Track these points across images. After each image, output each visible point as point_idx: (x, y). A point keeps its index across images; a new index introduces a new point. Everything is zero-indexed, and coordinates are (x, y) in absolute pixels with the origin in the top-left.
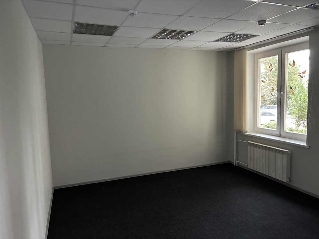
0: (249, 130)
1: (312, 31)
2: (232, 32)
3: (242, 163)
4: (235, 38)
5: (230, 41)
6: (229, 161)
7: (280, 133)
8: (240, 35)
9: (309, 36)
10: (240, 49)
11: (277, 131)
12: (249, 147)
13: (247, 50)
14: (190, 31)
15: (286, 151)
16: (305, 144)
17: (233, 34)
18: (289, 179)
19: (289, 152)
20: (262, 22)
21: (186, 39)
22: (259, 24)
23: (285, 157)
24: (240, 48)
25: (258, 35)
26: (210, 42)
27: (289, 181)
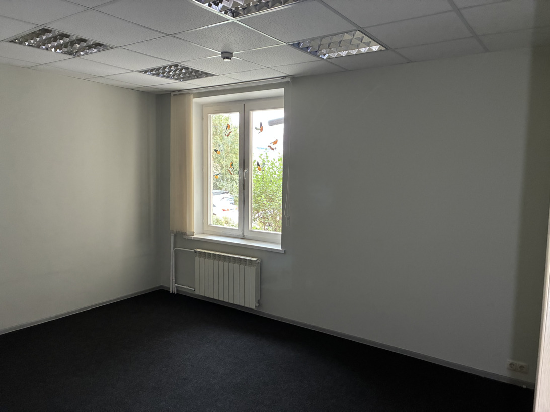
0: (196, 231)
1: (288, 82)
2: (176, 61)
3: (185, 287)
4: (177, 72)
5: (168, 77)
6: (161, 286)
7: (243, 233)
8: (187, 69)
9: (283, 90)
10: (179, 93)
11: (238, 230)
12: (197, 259)
13: (192, 96)
14: (100, 44)
15: (254, 261)
16: (279, 247)
17: (176, 66)
18: (258, 302)
19: (258, 261)
20: (227, 55)
21: (86, 57)
22: (222, 57)
23: (254, 270)
24: (180, 91)
25: (213, 75)
26: (133, 71)
27: (259, 306)
